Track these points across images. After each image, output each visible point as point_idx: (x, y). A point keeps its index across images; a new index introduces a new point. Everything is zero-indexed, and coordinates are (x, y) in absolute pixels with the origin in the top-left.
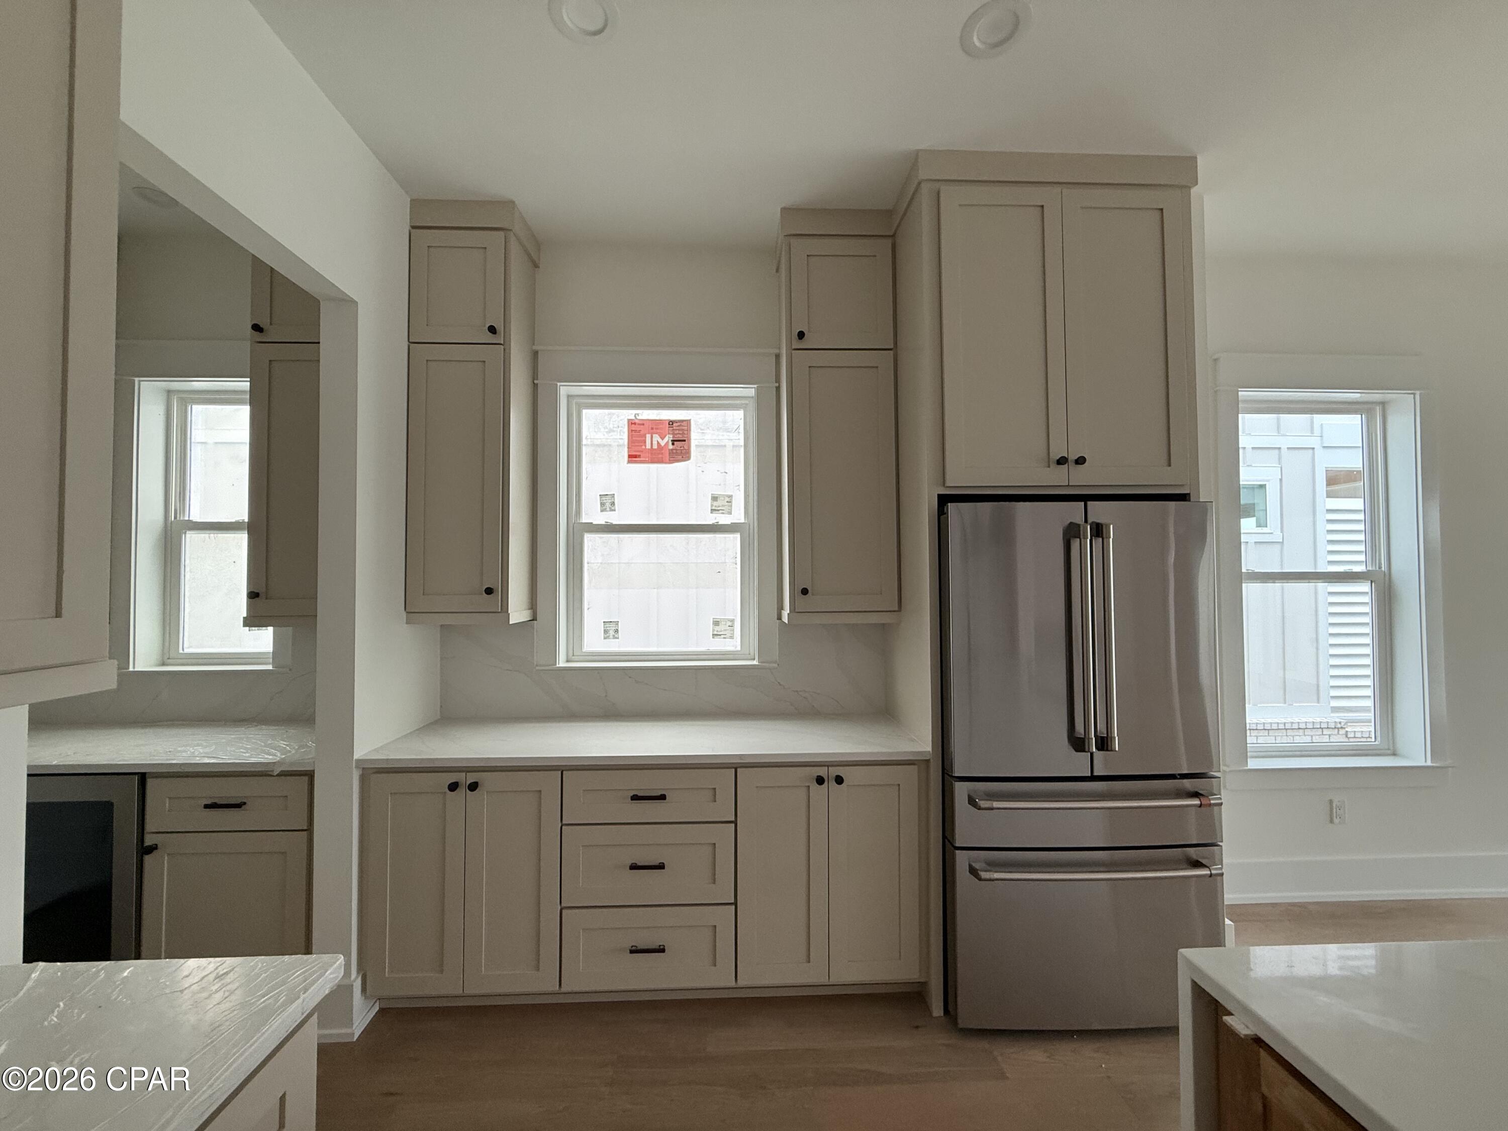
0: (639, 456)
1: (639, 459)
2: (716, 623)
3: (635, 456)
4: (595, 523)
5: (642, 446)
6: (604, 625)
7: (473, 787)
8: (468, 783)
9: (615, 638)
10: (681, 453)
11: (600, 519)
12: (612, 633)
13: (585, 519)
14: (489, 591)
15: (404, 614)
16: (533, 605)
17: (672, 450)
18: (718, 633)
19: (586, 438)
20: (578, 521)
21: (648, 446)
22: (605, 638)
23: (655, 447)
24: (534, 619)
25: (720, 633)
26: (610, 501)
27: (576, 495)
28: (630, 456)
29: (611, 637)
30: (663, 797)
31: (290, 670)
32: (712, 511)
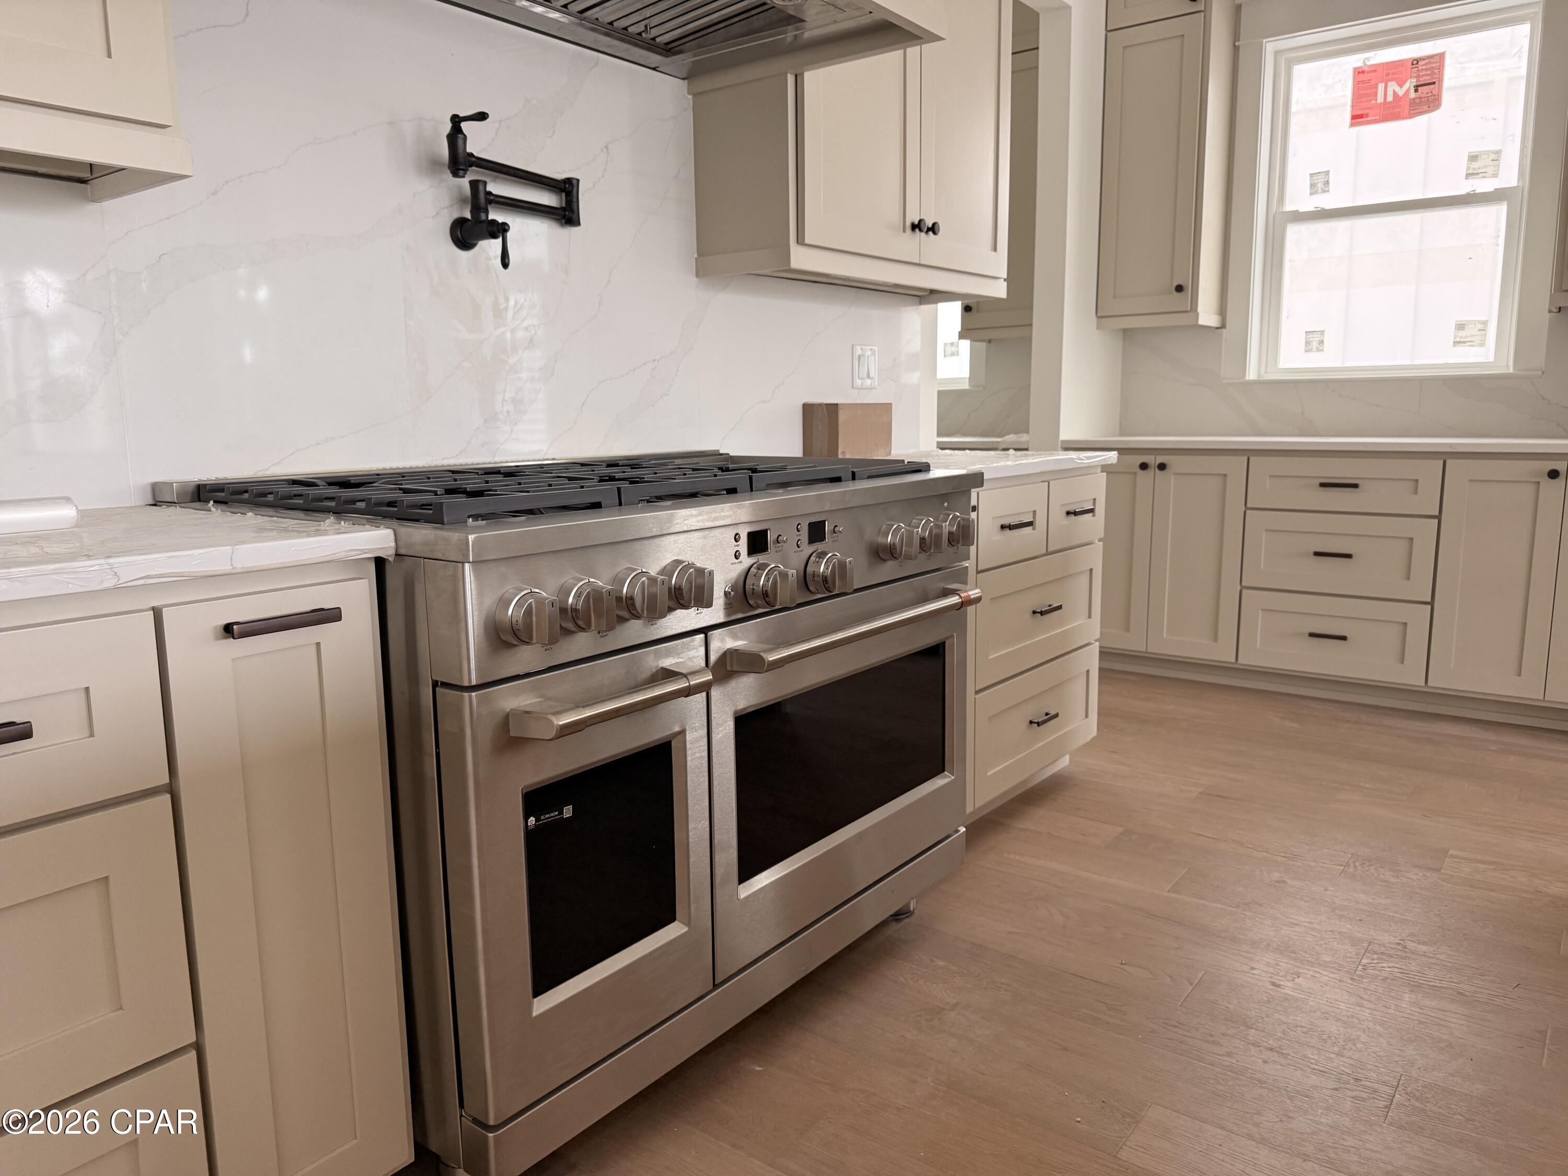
0: (1367, 115)
1: (1366, 119)
2: (1460, 327)
3: (1361, 116)
4: (1301, 210)
5: (1371, 100)
6: (1306, 335)
7: (1162, 467)
8: (1157, 463)
9: (1318, 350)
10: (1428, 100)
11: (1308, 204)
12: (1315, 344)
13: (1289, 207)
14: (1179, 289)
15: (1095, 319)
16: (1222, 311)
17: (1414, 99)
18: (1462, 340)
19: (1297, 103)
20: (1281, 210)
21: (1380, 99)
22: (1306, 351)
23: (1390, 98)
24: (1223, 326)
25: (1466, 340)
26: (1323, 180)
27: (1280, 177)
28: (1354, 117)
29: (1314, 350)
30: (1355, 486)
31: (984, 388)
32: (1468, 176)
